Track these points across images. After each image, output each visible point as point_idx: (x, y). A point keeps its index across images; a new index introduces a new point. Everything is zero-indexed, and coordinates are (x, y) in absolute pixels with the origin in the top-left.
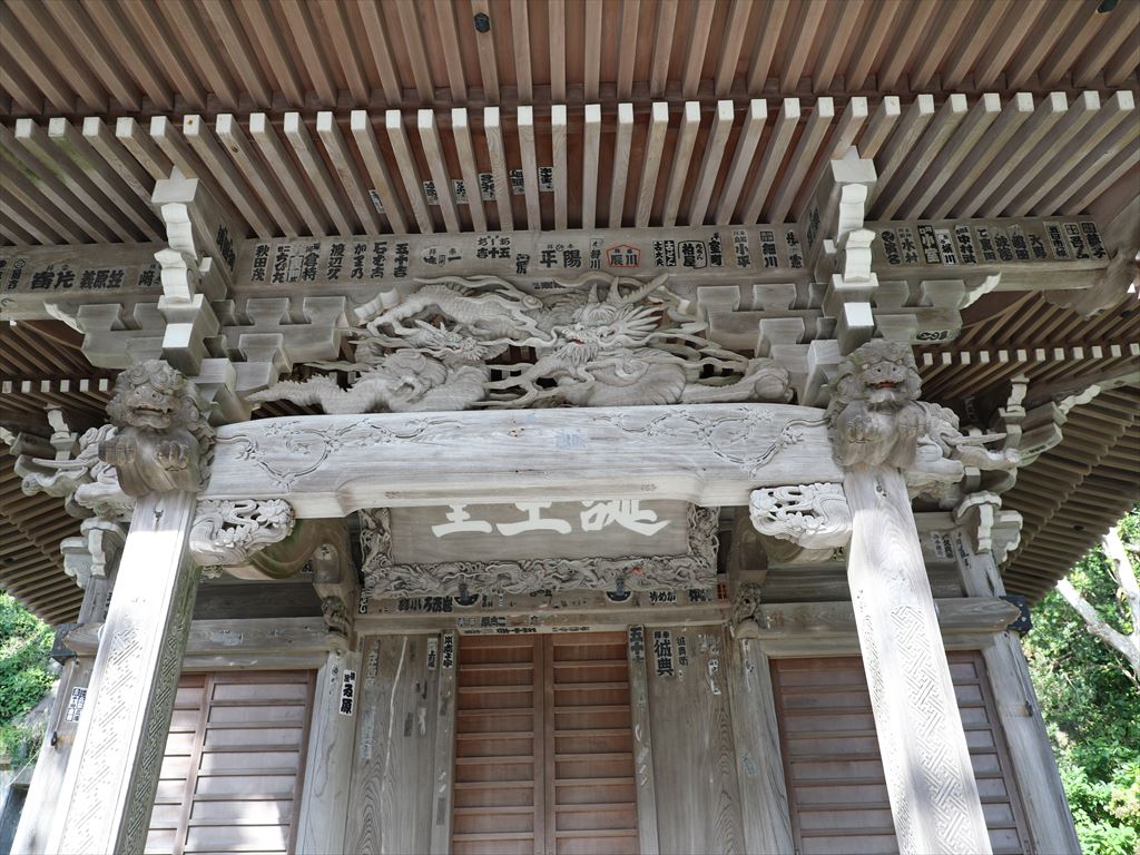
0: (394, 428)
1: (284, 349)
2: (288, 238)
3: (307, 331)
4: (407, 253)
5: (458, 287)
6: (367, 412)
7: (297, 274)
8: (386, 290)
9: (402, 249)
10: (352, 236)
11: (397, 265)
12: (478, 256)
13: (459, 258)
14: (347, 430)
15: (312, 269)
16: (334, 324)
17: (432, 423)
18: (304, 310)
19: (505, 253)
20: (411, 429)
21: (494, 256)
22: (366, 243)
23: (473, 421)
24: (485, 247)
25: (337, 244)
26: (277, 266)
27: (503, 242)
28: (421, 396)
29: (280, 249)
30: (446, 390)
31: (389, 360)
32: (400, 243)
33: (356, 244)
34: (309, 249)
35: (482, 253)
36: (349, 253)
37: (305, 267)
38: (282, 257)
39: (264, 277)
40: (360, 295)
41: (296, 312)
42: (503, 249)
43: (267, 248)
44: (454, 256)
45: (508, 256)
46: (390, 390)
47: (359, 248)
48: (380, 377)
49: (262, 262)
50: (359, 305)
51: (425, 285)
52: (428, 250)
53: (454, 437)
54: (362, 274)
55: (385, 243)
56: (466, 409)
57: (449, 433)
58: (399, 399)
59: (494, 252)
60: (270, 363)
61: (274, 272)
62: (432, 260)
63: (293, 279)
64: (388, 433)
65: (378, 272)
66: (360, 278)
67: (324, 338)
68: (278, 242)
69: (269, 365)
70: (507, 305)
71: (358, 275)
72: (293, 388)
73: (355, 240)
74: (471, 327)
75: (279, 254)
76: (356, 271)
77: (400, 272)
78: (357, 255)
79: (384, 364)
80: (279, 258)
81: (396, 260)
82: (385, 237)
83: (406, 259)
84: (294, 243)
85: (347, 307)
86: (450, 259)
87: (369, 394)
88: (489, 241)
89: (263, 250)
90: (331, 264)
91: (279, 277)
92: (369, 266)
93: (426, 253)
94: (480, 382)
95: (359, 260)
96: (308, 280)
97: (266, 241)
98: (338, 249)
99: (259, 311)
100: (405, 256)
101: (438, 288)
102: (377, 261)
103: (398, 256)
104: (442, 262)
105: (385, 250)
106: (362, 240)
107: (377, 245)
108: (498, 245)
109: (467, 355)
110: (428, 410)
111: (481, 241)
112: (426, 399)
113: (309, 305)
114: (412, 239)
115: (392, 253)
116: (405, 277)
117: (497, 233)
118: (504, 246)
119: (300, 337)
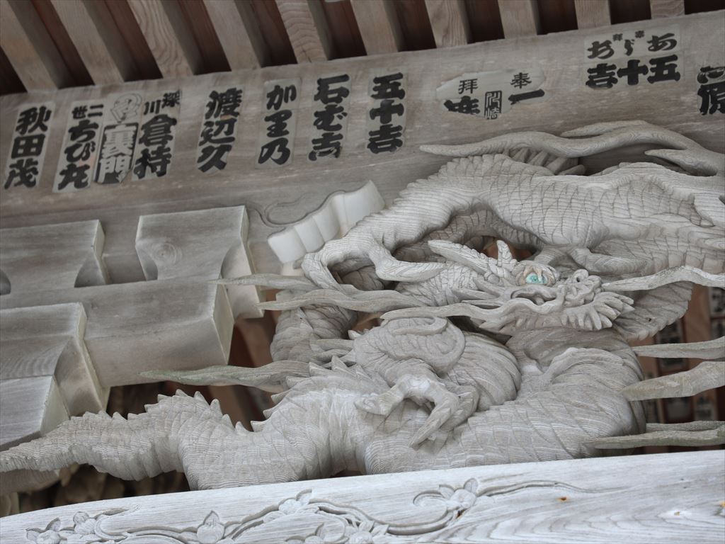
0: (381, 510)
1: (86, 343)
2: (98, 86)
3: (147, 297)
4: (401, 94)
5: (541, 157)
6: (304, 477)
7: (122, 165)
8: (351, 184)
9: (389, 88)
10: (260, 70)
11: (376, 124)
12: (591, 83)
13: (539, 93)
14: (254, 521)
15: (159, 153)
16: (217, 275)
17: (488, 492)
18: (139, 243)
19: (664, 70)
20: (429, 509)
21: (633, 81)
22: (294, 83)
23: (604, 481)
24: (609, 62)
25: (221, 90)
26: (70, 151)
27: (656, 43)
28: (452, 429)
29: (78, 112)
30: (521, 410)
31: (362, 344)
32: (382, 73)
33: (270, 85)
34: (150, 107)
35: (601, 76)
36: (253, 108)
37: (140, 148)
38: (84, 130)
39: (37, 178)
40: (284, 204)
41: (118, 254)
42: (659, 63)
43: (45, 114)
44: (526, 89)
45: (676, 76)
46: (369, 417)
47: (278, 96)
48: (340, 386)
49: (30, 146)
50: (281, 226)
51: (451, 158)
52: (456, 83)
53: (554, 525)
54: (286, 154)
55: (345, 78)
56: (581, 455)
57: (540, 517)
58: (391, 440)
59: (633, 71)
60: (49, 380)
61: (63, 164)
62: (467, 106)
63: (112, 178)
64: (366, 523)
65: (329, 144)
66: (282, 161)
67: (190, 310)
68: (75, 97)
69: (46, 386)
70: (682, 186)
71: (277, 154)
72: (109, 428)
73: (268, 77)
74: (581, 254)
75: (76, 123)
76: (270, 147)
77: (385, 140)
78: (272, 111)
79: (351, 357)
80: (75, 133)
81: (373, 113)
82: (342, 65)
83: (399, 110)
84: (113, 96)
85: (249, 233)
86: (515, 99)
87: (309, 429)
88: (618, 47)
89: (37, 117)
90: (207, 136)
91: (74, 175)
92: (302, 131)
93: (450, 90)
94: (616, 384)
95: (278, 124)
96: (149, 175)
97: (44, 98)
98: (226, 103)
99: (25, 254)
100: (397, 101)
101: (487, 162)
102: (324, 119)
103: (377, 104)
104: (494, 105)
105: (344, 93)
106: (284, 76)
107: (323, 84)
108: (642, 52)
109: (577, 315)
110: (474, 463)
111: (596, 50)
112: (468, 435)
113: (151, 232)
114: (414, 63)
115: (362, 99)
116: (399, 151)
117: (639, 25)
118: (661, 53)
119: (129, 312)
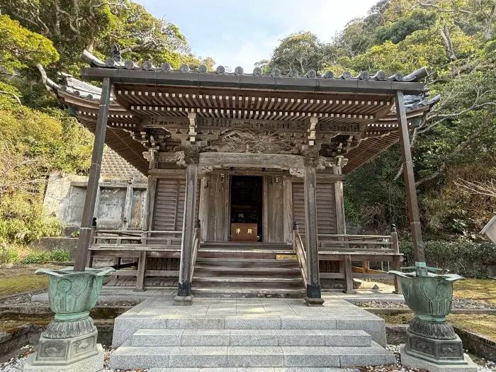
5: (241, 130)
11: (229, 124)
14: (222, 155)
20: (234, 156)
28: (235, 150)
31: (229, 143)
48: (227, 146)
51: (235, 129)
58: (231, 150)
63: (209, 126)
64: (229, 156)
92: (224, 125)
96: (212, 126)
101: (237, 130)
104: (237, 125)
